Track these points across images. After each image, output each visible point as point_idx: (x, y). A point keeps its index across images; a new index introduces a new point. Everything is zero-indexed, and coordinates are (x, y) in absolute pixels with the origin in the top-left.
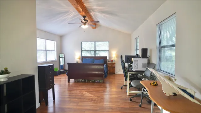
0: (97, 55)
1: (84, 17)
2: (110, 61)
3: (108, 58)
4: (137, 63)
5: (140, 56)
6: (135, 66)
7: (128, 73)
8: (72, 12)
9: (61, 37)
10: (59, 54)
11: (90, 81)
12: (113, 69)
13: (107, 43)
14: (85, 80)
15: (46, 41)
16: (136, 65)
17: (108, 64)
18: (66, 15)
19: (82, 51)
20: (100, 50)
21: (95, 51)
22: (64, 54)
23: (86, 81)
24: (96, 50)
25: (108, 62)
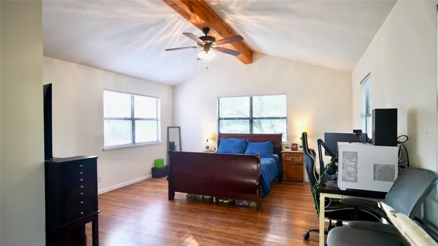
0: (256, 131)
1: (206, 30)
2: (290, 146)
3: (284, 140)
4: (356, 163)
5: (370, 136)
6: (349, 173)
7: (323, 196)
8: (177, 21)
9: (174, 88)
10: (168, 128)
11: (225, 202)
12: (296, 169)
13: (282, 100)
14: (212, 198)
15: (133, 99)
16: (352, 170)
17: (283, 155)
18: (162, 30)
19: (220, 119)
20: (263, 118)
21: (251, 120)
22: (179, 128)
23: (214, 201)
24: (254, 116)
25: (285, 150)
